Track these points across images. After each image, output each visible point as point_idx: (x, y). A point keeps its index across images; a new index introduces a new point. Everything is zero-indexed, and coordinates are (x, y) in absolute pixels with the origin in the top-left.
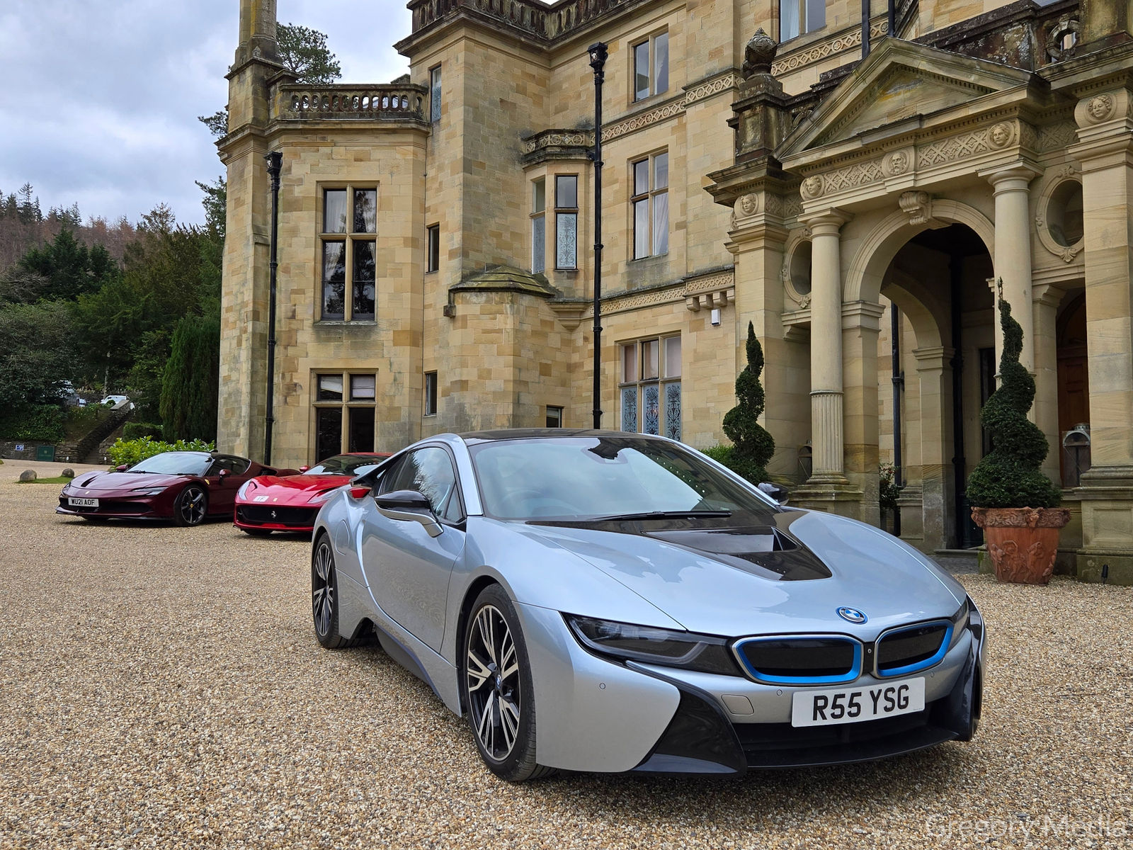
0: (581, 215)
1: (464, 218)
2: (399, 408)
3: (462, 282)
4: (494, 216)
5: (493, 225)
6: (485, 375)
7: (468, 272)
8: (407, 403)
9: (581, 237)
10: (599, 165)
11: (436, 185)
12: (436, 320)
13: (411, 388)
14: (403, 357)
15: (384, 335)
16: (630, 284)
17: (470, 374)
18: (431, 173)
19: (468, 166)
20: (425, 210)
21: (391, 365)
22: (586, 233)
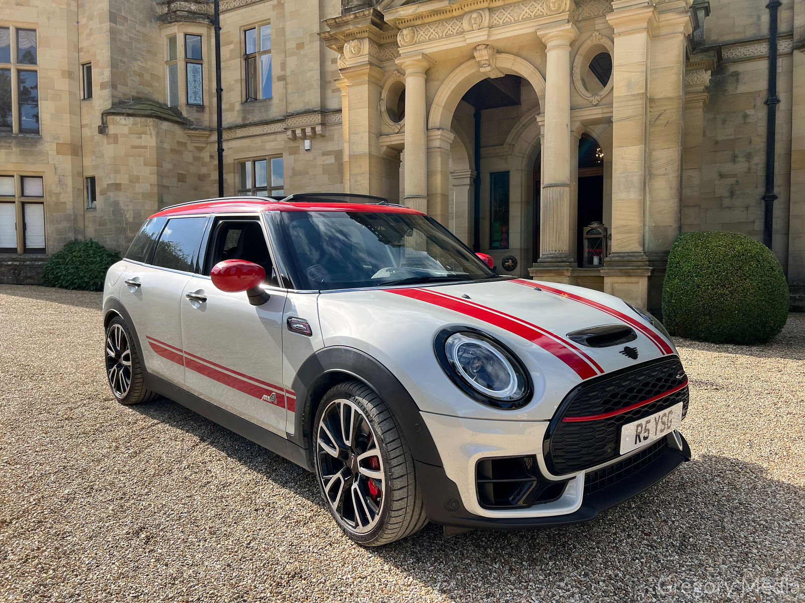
0: (205, 65)
1: (112, 58)
2: (65, 203)
3: (112, 108)
4: (136, 60)
5: (136, 66)
6: (134, 179)
7: (117, 100)
8: (71, 199)
9: (205, 82)
10: (218, 29)
11: (87, 31)
12: (92, 136)
13: (74, 188)
14: (66, 163)
15: (48, 146)
16: (244, 118)
17: (123, 179)
18: (83, 21)
19: (113, 18)
20: (79, 50)
21: (56, 169)
22: (210, 80)
